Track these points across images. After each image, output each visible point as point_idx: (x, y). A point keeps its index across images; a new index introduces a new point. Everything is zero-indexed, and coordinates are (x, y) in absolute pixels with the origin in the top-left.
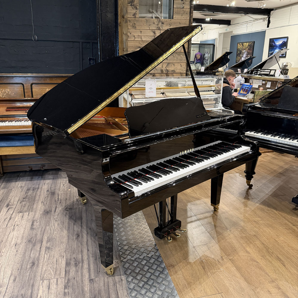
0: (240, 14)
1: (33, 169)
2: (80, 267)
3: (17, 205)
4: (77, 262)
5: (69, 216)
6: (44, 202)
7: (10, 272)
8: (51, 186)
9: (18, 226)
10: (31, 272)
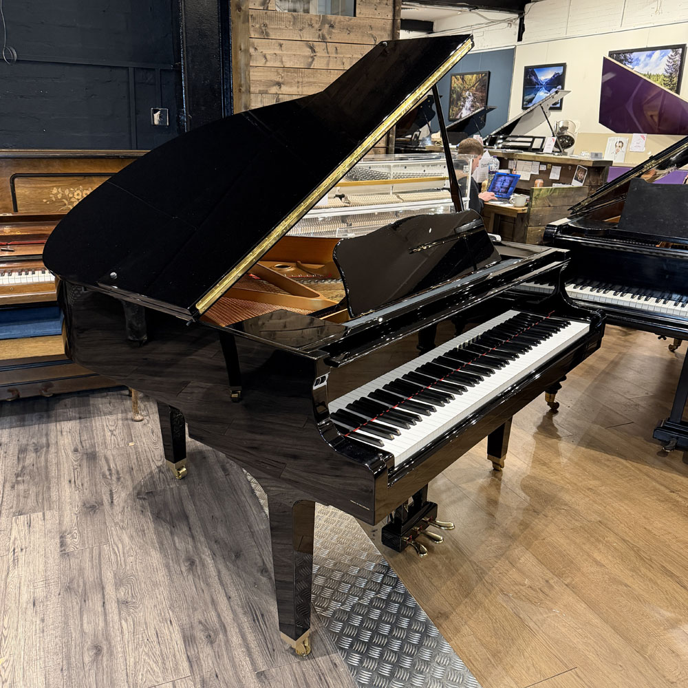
0: (460, 9)
1: (21, 397)
2: (223, 644)
3: (5, 496)
4: (211, 633)
5: (151, 513)
6: (75, 481)
7: (42, 679)
8: (80, 436)
9: (24, 550)
10: (100, 674)
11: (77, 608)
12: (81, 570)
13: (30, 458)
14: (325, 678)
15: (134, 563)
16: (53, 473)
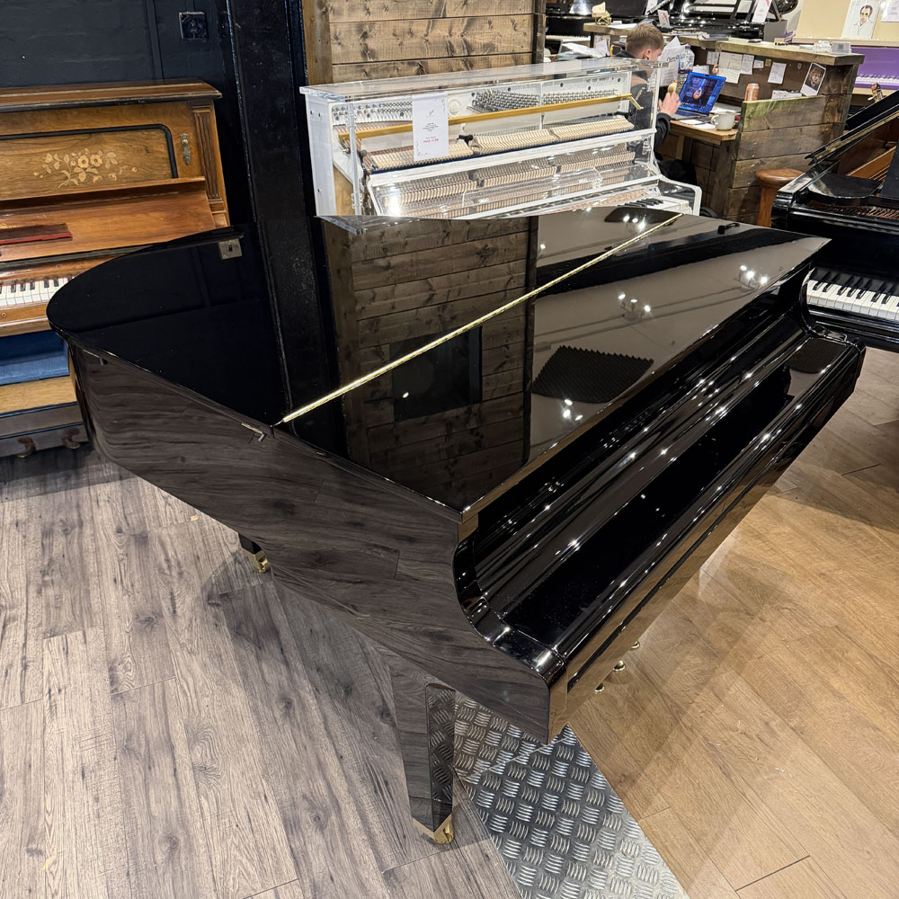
1: (38, 449)
2: (337, 829)
3: (30, 606)
4: (320, 812)
5: (228, 627)
6: (122, 580)
7: (103, 888)
8: (123, 508)
9: (63, 691)
10: (179, 879)
11: (140, 779)
12: (141, 719)
13: (59, 543)
14: (475, 879)
15: (210, 707)
16: (92, 568)
